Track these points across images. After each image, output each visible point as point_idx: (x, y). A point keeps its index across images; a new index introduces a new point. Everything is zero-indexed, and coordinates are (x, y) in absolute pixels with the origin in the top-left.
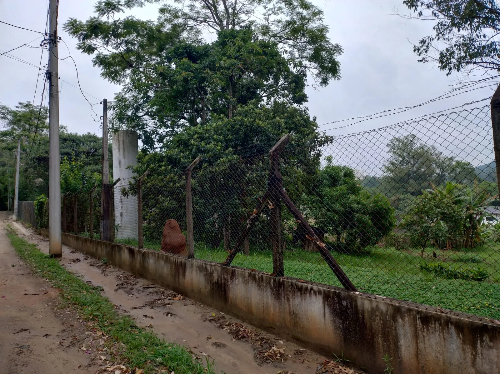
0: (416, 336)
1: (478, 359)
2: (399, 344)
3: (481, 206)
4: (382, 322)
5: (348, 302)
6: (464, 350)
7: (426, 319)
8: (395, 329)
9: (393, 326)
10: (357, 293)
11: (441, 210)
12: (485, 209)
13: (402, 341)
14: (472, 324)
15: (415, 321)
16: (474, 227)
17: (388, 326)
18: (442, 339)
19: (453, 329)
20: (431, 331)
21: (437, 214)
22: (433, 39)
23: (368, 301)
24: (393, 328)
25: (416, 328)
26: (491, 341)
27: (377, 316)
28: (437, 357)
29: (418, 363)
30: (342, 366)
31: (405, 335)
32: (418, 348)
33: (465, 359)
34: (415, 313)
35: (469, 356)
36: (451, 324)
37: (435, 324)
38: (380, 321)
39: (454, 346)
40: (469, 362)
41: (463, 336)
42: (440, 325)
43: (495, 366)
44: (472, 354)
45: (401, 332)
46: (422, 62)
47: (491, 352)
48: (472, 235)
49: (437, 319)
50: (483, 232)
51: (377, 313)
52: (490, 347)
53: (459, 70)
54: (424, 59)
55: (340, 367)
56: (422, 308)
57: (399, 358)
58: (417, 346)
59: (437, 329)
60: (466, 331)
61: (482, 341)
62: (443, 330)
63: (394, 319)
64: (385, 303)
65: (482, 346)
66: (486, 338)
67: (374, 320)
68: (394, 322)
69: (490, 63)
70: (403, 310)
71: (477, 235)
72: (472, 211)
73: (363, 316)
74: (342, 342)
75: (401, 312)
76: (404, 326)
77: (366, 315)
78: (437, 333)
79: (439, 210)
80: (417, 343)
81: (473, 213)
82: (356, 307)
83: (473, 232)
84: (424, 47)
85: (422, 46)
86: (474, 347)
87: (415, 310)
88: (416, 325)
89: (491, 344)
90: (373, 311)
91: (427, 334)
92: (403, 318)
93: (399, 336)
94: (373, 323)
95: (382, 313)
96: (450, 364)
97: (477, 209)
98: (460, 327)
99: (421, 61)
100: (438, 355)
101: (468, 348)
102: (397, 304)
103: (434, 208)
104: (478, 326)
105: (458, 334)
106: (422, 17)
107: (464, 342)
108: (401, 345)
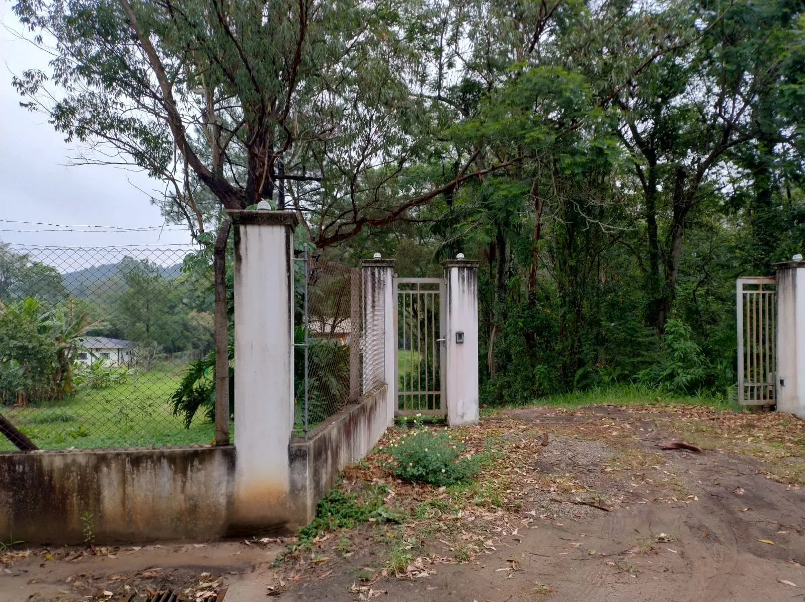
0: (124, 482)
1: (188, 485)
2: (102, 496)
3: (77, 337)
4: (79, 478)
5: (26, 465)
6: (174, 480)
7: (137, 460)
8: (98, 480)
9: (94, 478)
10: (41, 451)
11: (20, 342)
12: (82, 340)
13: (106, 492)
14: (184, 452)
15: (124, 465)
16: (64, 369)
17: (87, 480)
18: (153, 476)
19: (165, 463)
20: (141, 471)
21: (11, 349)
22: (46, 78)
23: (61, 457)
24: (95, 480)
25: (124, 473)
26: (200, 464)
27: (72, 472)
28: (146, 496)
29: (124, 509)
30: (11, 552)
31: (110, 484)
32: (125, 493)
33: (175, 488)
34: (124, 456)
35: (180, 483)
36: (164, 457)
37: (147, 462)
38: (77, 476)
39: (165, 479)
40: (179, 489)
41: (175, 467)
42: (152, 462)
43: (202, 486)
44: (182, 481)
45: (105, 481)
46: (27, 108)
47: (199, 473)
48: (61, 381)
49: (149, 456)
50: (76, 375)
51: (73, 469)
52: (199, 470)
53: (83, 140)
54: (31, 104)
55: (9, 554)
56: (132, 450)
57: (100, 512)
58: (124, 491)
59: (149, 467)
60: (178, 461)
61: (192, 466)
62: (154, 466)
63: (97, 469)
64: (86, 454)
65: (191, 471)
66: (196, 463)
67: (68, 478)
68: (97, 473)
69: (125, 143)
70: (109, 456)
71: (68, 380)
72: (63, 344)
73: (51, 478)
74: (11, 522)
75: (107, 459)
76: (109, 474)
77: (56, 475)
78: (148, 471)
79: (15, 342)
80: (124, 488)
81: (65, 348)
82: (40, 468)
83: (62, 376)
84: (31, 85)
85: (28, 82)
86: (184, 474)
87: (125, 453)
88: (125, 468)
89: (200, 467)
90: (67, 468)
91: (137, 475)
92: (108, 466)
93: (101, 487)
94: (66, 482)
95: (80, 466)
96: (160, 497)
97: (71, 341)
98: (172, 459)
99: (26, 106)
100: (148, 493)
101: (179, 477)
102: (101, 452)
103: (6, 338)
104: (189, 453)
105: (170, 466)
106: (42, 46)
107: (175, 472)
108: (104, 497)
